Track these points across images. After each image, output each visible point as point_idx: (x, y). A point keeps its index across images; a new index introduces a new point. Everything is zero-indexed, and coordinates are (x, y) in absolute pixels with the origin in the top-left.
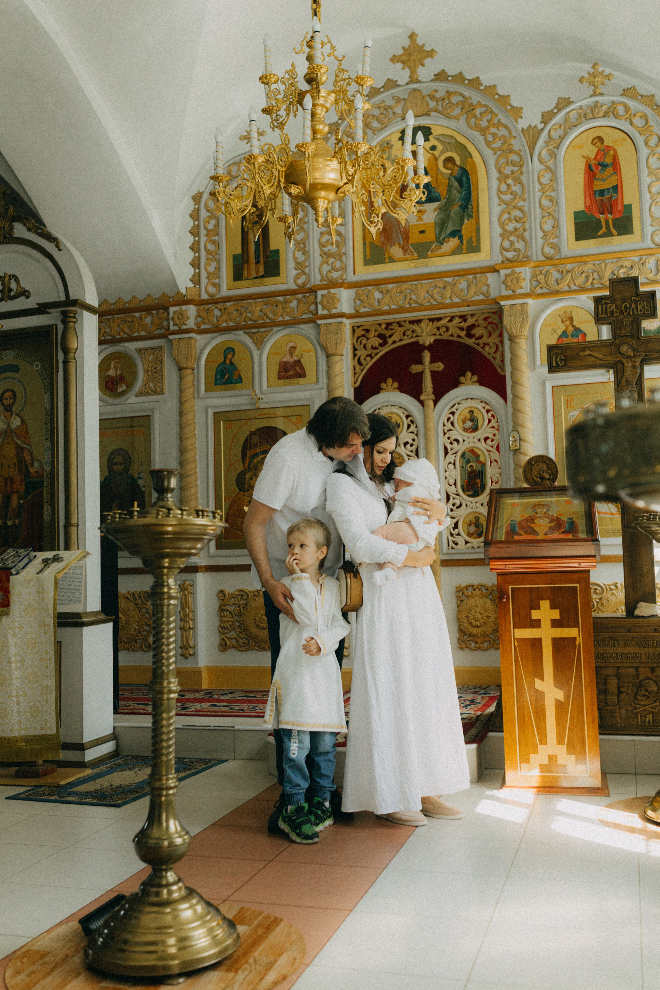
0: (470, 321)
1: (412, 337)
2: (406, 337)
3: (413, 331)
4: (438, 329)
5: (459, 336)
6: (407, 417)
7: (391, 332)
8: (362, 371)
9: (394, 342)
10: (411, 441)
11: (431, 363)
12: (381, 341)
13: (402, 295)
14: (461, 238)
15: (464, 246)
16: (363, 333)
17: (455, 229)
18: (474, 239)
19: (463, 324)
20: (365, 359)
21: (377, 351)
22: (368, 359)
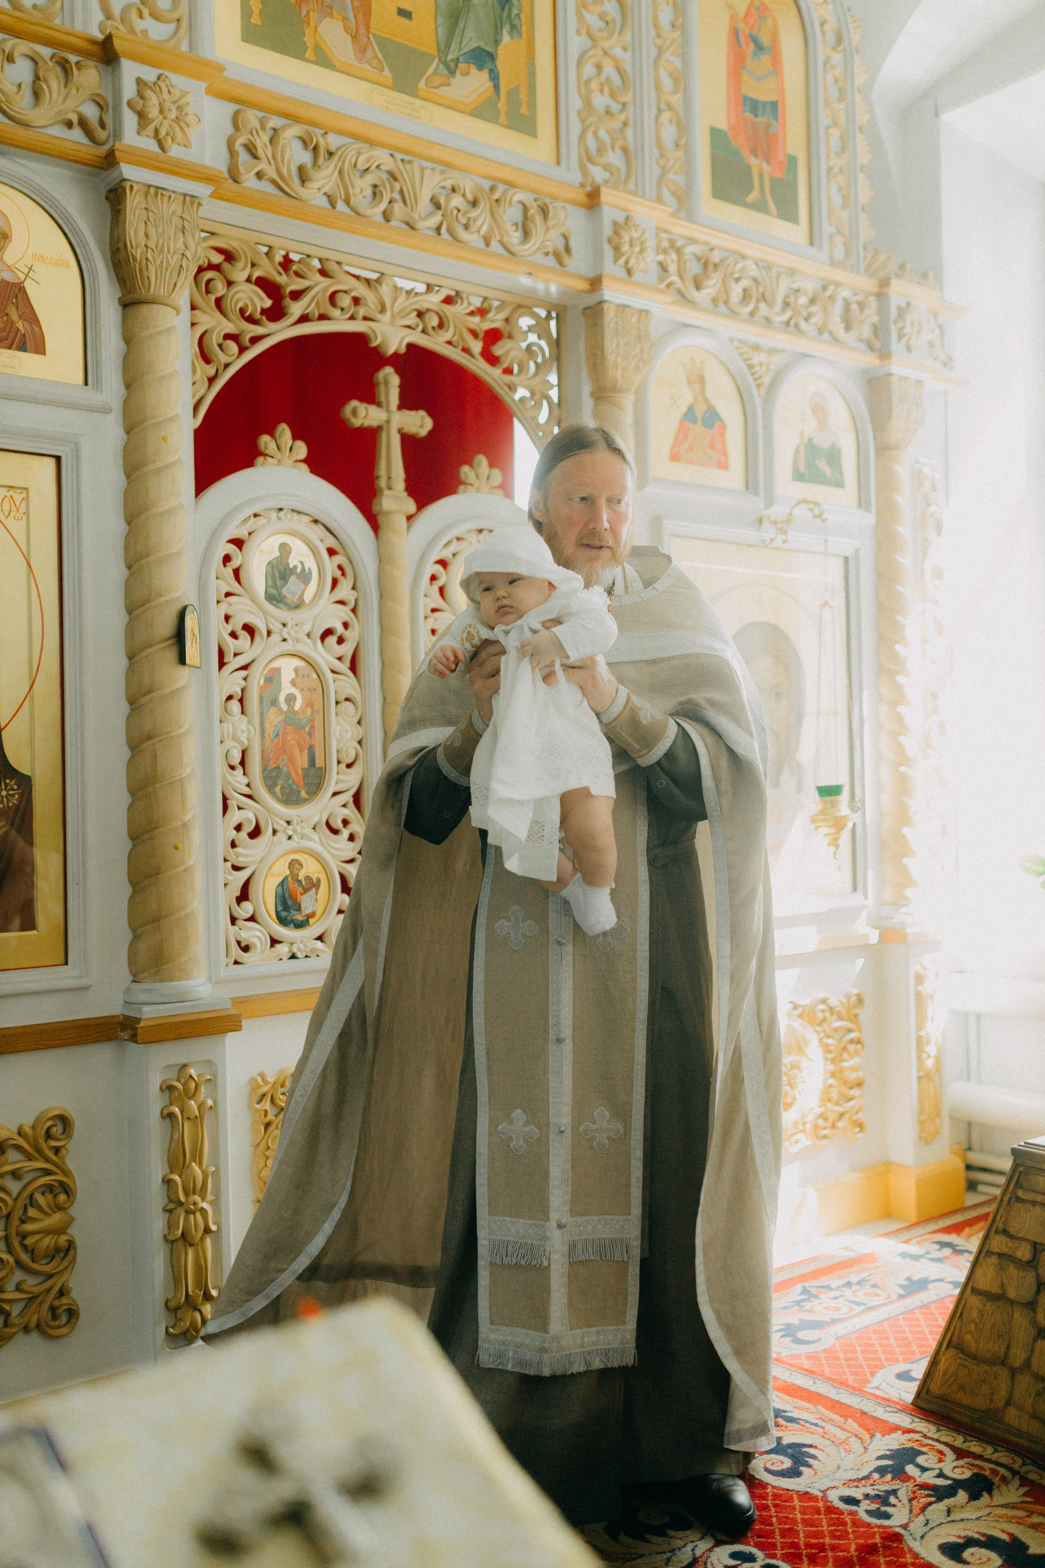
0: (495, 321)
1: (352, 318)
2: (336, 313)
3: (356, 301)
4: (420, 314)
5: (466, 350)
6: (331, 552)
7: (297, 285)
8: (211, 380)
9: (304, 319)
10: (340, 630)
11: (400, 407)
12: (268, 303)
13: (370, 179)
14: (494, 77)
15: (502, 106)
16: (217, 259)
17: (482, 44)
18: (523, 96)
19: (476, 319)
20: (220, 346)
21: (258, 330)
22: (233, 347)
